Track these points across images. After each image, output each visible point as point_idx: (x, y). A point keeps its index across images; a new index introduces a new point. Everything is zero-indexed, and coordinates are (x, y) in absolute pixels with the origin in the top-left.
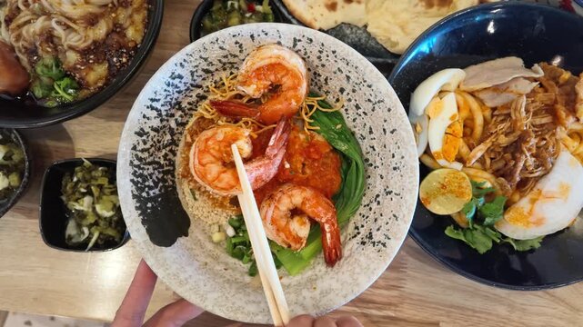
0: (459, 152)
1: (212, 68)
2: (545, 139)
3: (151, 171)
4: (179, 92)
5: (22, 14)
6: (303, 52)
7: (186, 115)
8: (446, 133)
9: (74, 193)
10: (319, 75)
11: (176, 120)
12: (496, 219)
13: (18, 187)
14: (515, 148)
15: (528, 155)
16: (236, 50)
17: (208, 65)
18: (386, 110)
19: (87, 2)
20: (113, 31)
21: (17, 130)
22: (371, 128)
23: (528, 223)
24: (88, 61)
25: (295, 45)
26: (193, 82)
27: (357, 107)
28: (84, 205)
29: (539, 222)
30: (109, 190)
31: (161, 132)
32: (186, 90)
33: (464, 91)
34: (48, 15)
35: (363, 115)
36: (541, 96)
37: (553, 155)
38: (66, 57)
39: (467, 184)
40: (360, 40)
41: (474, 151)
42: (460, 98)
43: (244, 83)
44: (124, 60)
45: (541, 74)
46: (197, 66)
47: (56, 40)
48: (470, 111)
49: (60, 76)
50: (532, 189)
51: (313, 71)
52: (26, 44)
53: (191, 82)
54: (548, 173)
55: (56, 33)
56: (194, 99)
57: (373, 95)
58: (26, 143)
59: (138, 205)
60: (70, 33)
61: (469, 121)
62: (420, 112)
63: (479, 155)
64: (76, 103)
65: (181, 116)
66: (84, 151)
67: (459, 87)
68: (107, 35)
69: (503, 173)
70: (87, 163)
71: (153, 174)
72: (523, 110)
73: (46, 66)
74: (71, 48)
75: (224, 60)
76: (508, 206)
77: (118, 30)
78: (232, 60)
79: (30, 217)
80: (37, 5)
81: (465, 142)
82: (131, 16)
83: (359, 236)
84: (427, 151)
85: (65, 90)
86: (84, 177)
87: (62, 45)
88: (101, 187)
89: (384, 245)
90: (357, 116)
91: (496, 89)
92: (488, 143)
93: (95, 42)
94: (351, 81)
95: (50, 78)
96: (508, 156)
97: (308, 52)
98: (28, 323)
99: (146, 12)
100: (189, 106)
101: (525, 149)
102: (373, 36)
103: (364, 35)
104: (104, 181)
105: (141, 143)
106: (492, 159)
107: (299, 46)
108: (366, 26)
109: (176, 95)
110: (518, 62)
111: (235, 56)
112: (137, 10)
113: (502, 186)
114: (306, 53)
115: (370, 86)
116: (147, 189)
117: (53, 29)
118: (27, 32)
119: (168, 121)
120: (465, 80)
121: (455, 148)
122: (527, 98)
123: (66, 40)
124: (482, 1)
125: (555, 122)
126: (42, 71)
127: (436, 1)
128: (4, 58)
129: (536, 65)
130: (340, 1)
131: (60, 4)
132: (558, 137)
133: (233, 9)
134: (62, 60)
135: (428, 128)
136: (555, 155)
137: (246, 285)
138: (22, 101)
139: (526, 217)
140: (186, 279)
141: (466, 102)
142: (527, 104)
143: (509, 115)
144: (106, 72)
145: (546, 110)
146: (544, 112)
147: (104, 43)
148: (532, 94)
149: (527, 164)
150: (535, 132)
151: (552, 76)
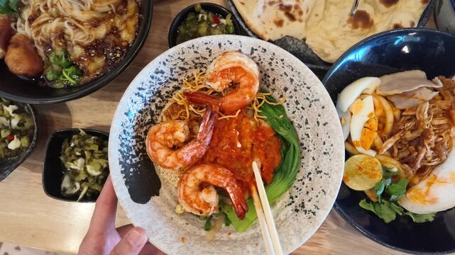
0: (374, 142)
1: (187, 67)
2: (442, 137)
3: (134, 143)
4: (160, 84)
5: (42, 16)
6: (258, 58)
7: (163, 101)
8: (365, 127)
9: (70, 155)
10: (269, 76)
11: (156, 105)
12: (400, 197)
13: (27, 148)
14: (419, 142)
15: (428, 148)
16: (206, 54)
17: (184, 64)
18: (320, 107)
19: (92, 9)
20: (111, 33)
21: (30, 104)
22: (307, 120)
23: (425, 201)
24: (90, 54)
25: (252, 53)
27: (297, 103)
28: (78, 165)
29: (433, 201)
30: (99, 155)
31: (144, 113)
32: (166, 82)
33: (380, 95)
34: (63, 18)
35: (301, 109)
36: (439, 102)
38: (73, 50)
39: (379, 167)
40: (299, 50)
41: (386, 143)
42: (376, 101)
43: (211, 80)
44: (118, 55)
45: (440, 85)
46: (175, 65)
47: (66, 37)
48: (384, 111)
49: (68, 64)
50: (429, 175)
51: (264, 73)
52: (43, 39)
53: (170, 76)
54: (443, 163)
55: (67, 31)
56: (171, 89)
57: (311, 95)
58: (36, 114)
59: (123, 169)
60: (77, 32)
61: (382, 119)
62: (345, 109)
63: (390, 146)
64: (78, 86)
65: (160, 102)
66: (79, 122)
67: (375, 91)
68: (107, 35)
69: (407, 161)
70: (82, 132)
71: (135, 145)
72: (426, 113)
73: (58, 57)
74: (78, 44)
75: (197, 61)
76: (409, 187)
77: (115, 32)
78: (202, 61)
79: (35, 172)
80: (54, 9)
81: (379, 135)
82: (125, 22)
83: (294, 204)
84: (349, 140)
85: (70, 76)
86: (79, 143)
87: (71, 41)
88: (92, 152)
89: (314, 213)
90: (296, 110)
91: (404, 95)
92: (397, 137)
93: (96, 40)
94: (294, 83)
95: (60, 65)
96: (412, 148)
97: (262, 59)
98: (18, 249)
99: (137, 19)
100: (166, 95)
101: (426, 144)
102: (309, 47)
103: (303, 46)
104: (95, 148)
105: (128, 121)
106: (399, 149)
107: (255, 54)
108: (304, 40)
109: (158, 86)
110: (422, 74)
111: (205, 58)
112: (131, 18)
113: (405, 171)
114: (260, 60)
115: (309, 88)
116: (130, 157)
117: (65, 28)
118: (45, 29)
119: (150, 105)
120: (380, 86)
121: (371, 139)
122: (430, 103)
123: (74, 38)
124: (397, 26)
125: (450, 123)
126: (54, 59)
127: (360, 23)
128: (25, 48)
129: (436, 78)
130: (286, 19)
131: (72, 9)
132: (452, 135)
133: (203, 20)
134: (70, 53)
135: (350, 122)
136: (449, 149)
137: (203, 238)
138: (36, 82)
139: (423, 197)
140: (157, 231)
141: (380, 103)
142: (429, 109)
143: (415, 116)
144: (104, 63)
145: (443, 114)
146: (441, 115)
147: (103, 42)
148: (432, 101)
149: (427, 155)
150: (434, 130)
151: (448, 87)
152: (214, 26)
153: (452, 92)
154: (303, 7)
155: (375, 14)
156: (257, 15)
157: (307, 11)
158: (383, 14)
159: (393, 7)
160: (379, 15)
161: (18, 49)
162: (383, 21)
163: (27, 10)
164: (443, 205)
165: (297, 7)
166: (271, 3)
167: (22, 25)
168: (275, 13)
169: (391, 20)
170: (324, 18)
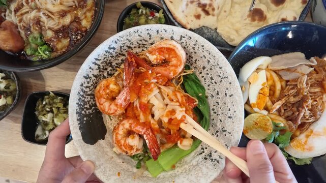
0: (266, 105)
1: (133, 46)
2: (317, 101)
3: (89, 99)
4: (112, 57)
5: (24, 8)
7: (114, 70)
8: (259, 93)
9: (42, 111)
10: (192, 58)
11: (108, 72)
12: (286, 145)
13: (11, 105)
14: (299, 105)
15: (307, 109)
16: (147, 38)
17: (131, 44)
18: (229, 83)
19: (61, 4)
20: (74, 21)
21: (14, 72)
22: (218, 92)
23: (304, 149)
24: (58, 37)
25: (181, 39)
26: (120, 52)
27: (212, 79)
28: (48, 118)
29: (310, 149)
30: (63, 111)
31: (98, 78)
32: (116, 56)
33: (271, 70)
34: (39, 10)
35: (214, 84)
36: (315, 75)
37: (321, 110)
38: (46, 33)
39: (270, 123)
40: (212, 36)
41: (275, 105)
42: (268, 74)
44: (79, 37)
45: (315, 63)
46: (124, 44)
47: (42, 23)
48: (274, 81)
49: (42, 43)
50: (307, 129)
51: (189, 55)
52: (25, 25)
53: (119, 52)
54: (317, 120)
55: (42, 20)
56: (120, 61)
57: (222, 73)
58: (18, 79)
59: (79, 118)
60: (50, 20)
61: (272, 87)
62: (245, 80)
63: (278, 107)
64: (49, 60)
65: (111, 70)
66: (50, 87)
67: (268, 67)
68: (71, 22)
69: (291, 119)
70: (52, 94)
71: (89, 101)
72: (305, 83)
73: (35, 38)
74: (50, 28)
75: (140, 42)
76: (292, 138)
77: (77, 20)
78: (144, 43)
79: (16, 122)
80: (33, 3)
81: (270, 99)
82: (85, 13)
83: (204, 154)
84: (248, 103)
85: (44, 52)
86: (49, 102)
87: (45, 27)
88: (58, 108)
89: (218, 162)
90: (211, 84)
91: (288, 70)
92: (283, 101)
93: (63, 26)
94: (210, 64)
95: (36, 44)
96: (295, 109)
97: (188, 44)
98: (8, 181)
99: (94, 12)
100: (116, 65)
101: (305, 106)
102: (220, 35)
103: (215, 34)
104: (61, 105)
105: (86, 83)
106: (285, 110)
107: (183, 40)
108: (216, 29)
109: (110, 58)
110: (302, 55)
111: (146, 41)
112: (89, 10)
113: (290, 126)
114: (186, 45)
115: (220, 68)
116: (85, 109)
117: (41, 17)
118: (26, 18)
119: (103, 72)
120: (271, 64)
121: (264, 102)
122: (308, 76)
123: (47, 24)
124: (283, 20)
125: (323, 91)
126: (32, 40)
127: (257, 18)
128: (11, 31)
129: (312, 58)
130: (203, 14)
131: (46, 4)
132: (324, 100)
133: (142, 14)
134: (44, 35)
135: (249, 89)
136: (322, 110)
137: (134, 174)
138: (19, 56)
139: (303, 145)
140: (100, 166)
141: (271, 75)
142: (307, 80)
143: (296, 85)
144: (68, 43)
145: (318, 84)
146: (316, 85)
147: (68, 27)
148: (310, 74)
149: (306, 115)
150: (311, 96)
151: (321, 65)
152: (150, 18)
153: (324, 69)
154: (215, 5)
155: (268, 11)
156: (182, 11)
157: (218, 9)
158: (274, 11)
159: (281, 6)
160: (271, 12)
161: (6, 31)
162: (274, 16)
163: (14, 4)
164: (317, 152)
165: (210, 5)
166: (192, 2)
167: (10, 14)
168: (195, 9)
169: (280, 16)
170: (230, 13)
